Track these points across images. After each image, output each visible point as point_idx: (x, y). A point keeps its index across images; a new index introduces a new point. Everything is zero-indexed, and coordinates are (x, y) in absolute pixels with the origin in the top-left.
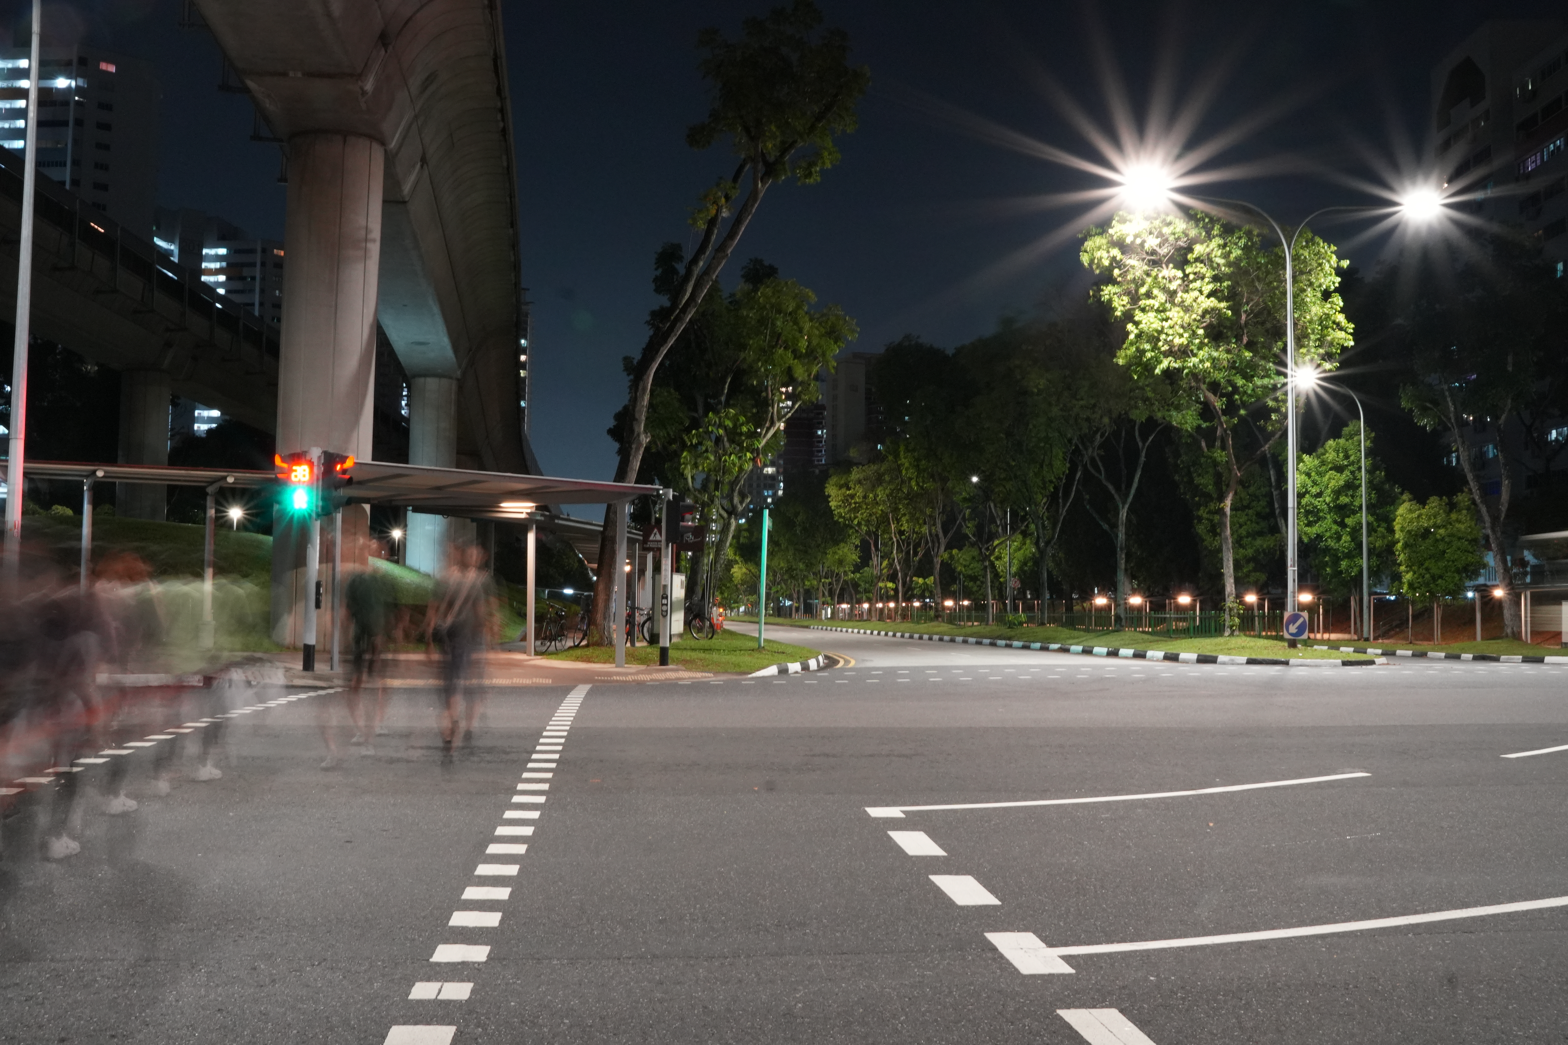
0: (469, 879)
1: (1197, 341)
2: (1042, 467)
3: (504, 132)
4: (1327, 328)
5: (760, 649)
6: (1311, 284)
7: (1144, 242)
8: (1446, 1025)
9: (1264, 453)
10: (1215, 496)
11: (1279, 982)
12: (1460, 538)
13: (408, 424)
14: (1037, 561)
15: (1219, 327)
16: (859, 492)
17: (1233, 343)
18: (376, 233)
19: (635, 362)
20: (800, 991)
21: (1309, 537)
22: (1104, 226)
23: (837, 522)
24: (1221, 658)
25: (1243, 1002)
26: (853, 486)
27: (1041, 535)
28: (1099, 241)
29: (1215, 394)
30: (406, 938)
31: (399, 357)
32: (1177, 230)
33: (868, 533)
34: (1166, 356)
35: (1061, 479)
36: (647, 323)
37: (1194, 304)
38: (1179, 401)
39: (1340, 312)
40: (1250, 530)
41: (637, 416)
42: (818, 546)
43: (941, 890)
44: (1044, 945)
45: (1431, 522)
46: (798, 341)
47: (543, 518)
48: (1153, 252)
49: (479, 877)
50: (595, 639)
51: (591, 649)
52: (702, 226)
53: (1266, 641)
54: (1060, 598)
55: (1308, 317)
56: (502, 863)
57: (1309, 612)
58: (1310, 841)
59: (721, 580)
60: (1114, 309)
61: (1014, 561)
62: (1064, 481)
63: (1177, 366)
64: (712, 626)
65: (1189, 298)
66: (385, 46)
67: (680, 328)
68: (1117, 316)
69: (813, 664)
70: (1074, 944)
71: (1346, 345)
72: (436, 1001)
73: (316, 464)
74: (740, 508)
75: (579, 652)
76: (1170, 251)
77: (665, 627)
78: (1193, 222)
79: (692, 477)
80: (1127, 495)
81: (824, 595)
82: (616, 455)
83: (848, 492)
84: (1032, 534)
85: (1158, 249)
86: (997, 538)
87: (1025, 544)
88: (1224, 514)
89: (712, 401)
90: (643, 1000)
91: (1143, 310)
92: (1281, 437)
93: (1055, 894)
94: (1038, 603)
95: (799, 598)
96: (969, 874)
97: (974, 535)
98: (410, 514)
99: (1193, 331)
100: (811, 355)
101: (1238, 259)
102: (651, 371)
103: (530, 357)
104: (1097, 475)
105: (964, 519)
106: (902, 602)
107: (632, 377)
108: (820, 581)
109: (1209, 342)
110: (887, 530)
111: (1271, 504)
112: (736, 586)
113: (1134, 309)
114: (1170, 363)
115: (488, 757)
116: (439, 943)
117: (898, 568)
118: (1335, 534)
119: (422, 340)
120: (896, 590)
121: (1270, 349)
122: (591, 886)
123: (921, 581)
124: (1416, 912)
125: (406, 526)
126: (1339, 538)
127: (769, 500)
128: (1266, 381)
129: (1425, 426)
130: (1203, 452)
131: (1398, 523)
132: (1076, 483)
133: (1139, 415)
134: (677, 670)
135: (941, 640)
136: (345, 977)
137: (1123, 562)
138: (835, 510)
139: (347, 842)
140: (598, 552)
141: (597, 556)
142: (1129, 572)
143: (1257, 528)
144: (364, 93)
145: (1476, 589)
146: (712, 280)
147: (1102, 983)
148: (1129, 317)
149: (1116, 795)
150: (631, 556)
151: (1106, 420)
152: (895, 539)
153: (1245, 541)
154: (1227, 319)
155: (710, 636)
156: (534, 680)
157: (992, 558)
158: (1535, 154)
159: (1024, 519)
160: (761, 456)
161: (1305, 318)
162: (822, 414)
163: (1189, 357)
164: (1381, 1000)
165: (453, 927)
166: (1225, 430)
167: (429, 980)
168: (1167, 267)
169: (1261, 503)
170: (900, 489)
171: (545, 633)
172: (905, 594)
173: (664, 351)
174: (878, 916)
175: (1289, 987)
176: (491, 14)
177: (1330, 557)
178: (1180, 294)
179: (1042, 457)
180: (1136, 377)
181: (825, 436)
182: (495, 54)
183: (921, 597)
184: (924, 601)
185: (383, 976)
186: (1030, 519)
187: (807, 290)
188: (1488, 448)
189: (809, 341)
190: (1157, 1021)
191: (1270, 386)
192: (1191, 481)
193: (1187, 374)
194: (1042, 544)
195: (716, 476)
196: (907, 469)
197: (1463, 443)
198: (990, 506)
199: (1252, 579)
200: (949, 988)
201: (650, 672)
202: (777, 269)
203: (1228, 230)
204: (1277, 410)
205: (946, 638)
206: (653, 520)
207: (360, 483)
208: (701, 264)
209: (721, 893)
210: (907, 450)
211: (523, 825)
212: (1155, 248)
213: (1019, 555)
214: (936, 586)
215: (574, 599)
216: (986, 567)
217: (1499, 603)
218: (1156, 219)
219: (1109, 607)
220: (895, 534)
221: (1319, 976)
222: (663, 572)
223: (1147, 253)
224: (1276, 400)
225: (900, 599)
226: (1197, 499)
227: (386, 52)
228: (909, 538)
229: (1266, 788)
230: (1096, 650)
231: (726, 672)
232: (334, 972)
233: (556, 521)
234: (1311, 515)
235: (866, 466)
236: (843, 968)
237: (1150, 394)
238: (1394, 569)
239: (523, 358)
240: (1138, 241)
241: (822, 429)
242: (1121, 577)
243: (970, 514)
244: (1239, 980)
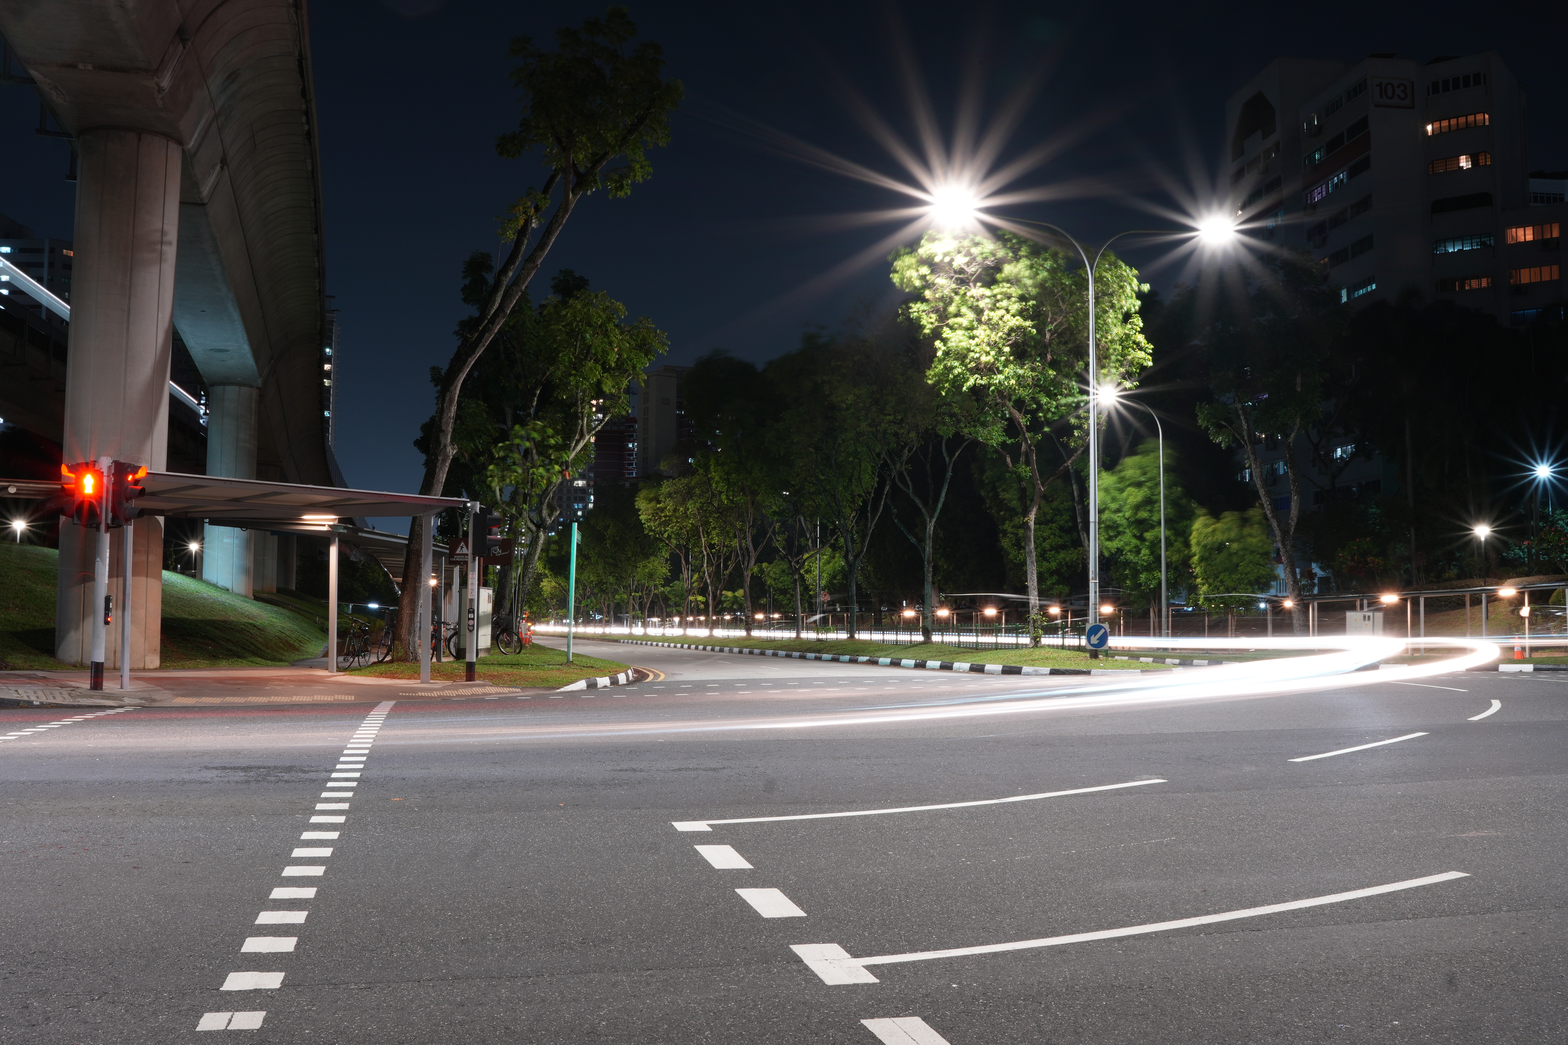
0: (263, 904)
1: (1003, 358)
2: (850, 480)
3: (309, 135)
4: (1127, 348)
5: (569, 663)
6: (1113, 306)
7: (952, 260)
8: (1234, 1020)
9: (1067, 467)
10: (1020, 510)
11: (1077, 985)
12: (1252, 552)
13: (206, 434)
14: (846, 573)
15: (1024, 346)
16: (670, 505)
17: (1038, 361)
18: (172, 235)
19: (443, 372)
20: (604, 1008)
21: (1110, 551)
22: (913, 245)
23: (647, 536)
24: (1026, 669)
25: (1043, 1006)
26: (663, 499)
27: (850, 548)
28: (908, 260)
29: (1020, 411)
30: (195, 967)
31: (196, 364)
32: (986, 250)
33: (678, 546)
34: (973, 374)
35: (869, 493)
36: (456, 333)
37: (1000, 322)
38: (986, 418)
39: (1140, 332)
40: (1053, 544)
41: (444, 428)
42: (629, 559)
43: (748, 903)
44: (849, 956)
45: (1225, 536)
46: (608, 354)
47: (345, 531)
48: (961, 271)
49: (275, 900)
50: (400, 654)
51: (395, 665)
52: (511, 235)
53: (1068, 652)
54: (869, 610)
55: (1110, 337)
56: (299, 886)
57: (1109, 624)
58: (1108, 847)
59: (529, 593)
60: (923, 327)
61: (823, 574)
62: (873, 495)
63: (983, 382)
64: (520, 640)
65: (995, 315)
66: (184, 41)
67: (488, 339)
68: (925, 334)
69: (622, 678)
70: (878, 953)
71: (1145, 364)
72: (225, 1031)
73: (105, 474)
74: (549, 521)
75: (383, 668)
76: (977, 270)
77: (472, 642)
78: (1000, 242)
79: (501, 490)
80: (934, 510)
81: (634, 608)
82: (423, 467)
83: (658, 506)
84: (840, 548)
85: (965, 268)
86: (807, 552)
87: (834, 557)
88: (1029, 528)
89: (521, 413)
90: (444, 1023)
91: (951, 328)
92: (1083, 453)
93: (860, 905)
94: (847, 615)
95: (609, 612)
96: (775, 887)
97: (784, 548)
98: (207, 527)
99: (999, 349)
100: (621, 368)
101: (1045, 281)
102: (458, 382)
103: (336, 366)
104: (904, 489)
105: (774, 533)
106: (712, 616)
107: (439, 388)
108: (631, 595)
109: (1014, 360)
110: (697, 544)
111: (1074, 518)
112: (545, 600)
113: (942, 327)
114: (976, 380)
115: (286, 777)
116: (231, 971)
117: (709, 581)
118: (1135, 547)
119: (222, 348)
120: (706, 604)
121: (1073, 368)
122: (391, 907)
123: (730, 594)
124: (1208, 913)
125: (203, 539)
126: (1138, 552)
127: (580, 513)
128: (1070, 399)
129: (1220, 443)
130: (1008, 467)
131: (1194, 538)
132: (884, 497)
133: (946, 431)
134: (483, 686)
135: (751, 653)
136: (126, 1011)
137: (930, 575)
138: (645, 524)
139: (135, 868)
140: (403, 566)
141: (402, 570)
142: (937, 585)
143: (1060, 541)
144: (160, 90)
145: (1267, 601)
146: (521, 291)
147: (906, 992)
148: (937, 334)
149: (921, 805)
150: (436, 570)
151: (913, 435)
152: (705, 553)
153: (1048, 555)
154: (1033, 338)
155: (517, 651)
156: (336, 697)
157: (802, 571)
158: (1321, 186)
159: (833, 532)
160: (570, 469)
161: (1107, 338)
162: (633, 427)
163: (995, 374)
164: (1173, 999)
165: (246, 953)
166: (1030, 446)
167: (218, 1010)
168: (975, 286)
169: (1064, 517)
170: (711, 503)
171: (348, 648)
172: (715, 607)
173: (472, 361)
174: (683, 931)
175: (1087, 990)
176: (297, 14)
177: (1130, 570)
178: (986, 312)
179: (851, 471)
180: (944, 394)
181: (636, 449)
182: (300, 55)
183: (731, 611)
184: (735, 614)
185: (169, 1007)
186: (839, 533)
187: (618, 303)
188: (1279, 466)
189: (620, 354)
190: (959, 1027)
191: (1074, 405)
192: (997, 495)
193: (993, 391)
194: (851, 558)
195: (524, 488)
196: (717, 483)
197: (1256, 459)
198: (800, 520)
199: (1055, 592)
200: (754, 1001)
201: (456, 688)
202: (587, 280)
203: (1036, 252)
204: (1080, 427)
205: (756, 651)
206: (461, 533)
207: (153, 494)
208: (511, 274)
209: (525, 911)
210: (717, 464)
211: (321, 846)
212: (963, 267)
213: (829, 568)
214: (746, 600)
215: (378, 614)
216: (796, 580)
217: (1289, 612)
218: (964, 238)
219: (917, 619)
220: (705, 547)
221: (1116, 978)
222: (470, 587)
223: (955, 272)
224: (1078, 417)
225: (711, 613)
226: (1002, 513)
227: (184, 48)
228: (719, 552)
229: (1066, 796)
230: (904, 662)
231: (534, 687)
232: (116, 1006)
233: (360, 534)
234: (1110, 530)
235: (677, 480)
236: (648, 984)
237: (957, 410)
238: (1190, 582)
239: (327, 367)
240: (947, 259)
241: (633, 442)
242: (929, 589)
243: (780, 527)
244: (1039, 985)
